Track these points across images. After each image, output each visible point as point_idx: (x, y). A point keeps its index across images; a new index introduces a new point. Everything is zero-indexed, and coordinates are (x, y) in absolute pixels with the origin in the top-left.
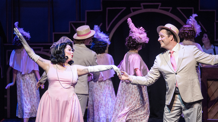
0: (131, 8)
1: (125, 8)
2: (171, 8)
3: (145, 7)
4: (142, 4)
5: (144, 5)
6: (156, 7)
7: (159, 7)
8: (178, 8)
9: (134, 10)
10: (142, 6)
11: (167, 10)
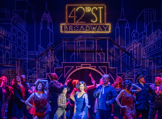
0: (76, 67)
1: (73, 67)
2: (96, 67)
3: (83, 66)
4: (81, 65)
5: (82, 65)
6: (88, 66)
7: (90, 66)
8: (99, 67)
9: (78, 68)
10: (82, 66)
11: (94, 68)
